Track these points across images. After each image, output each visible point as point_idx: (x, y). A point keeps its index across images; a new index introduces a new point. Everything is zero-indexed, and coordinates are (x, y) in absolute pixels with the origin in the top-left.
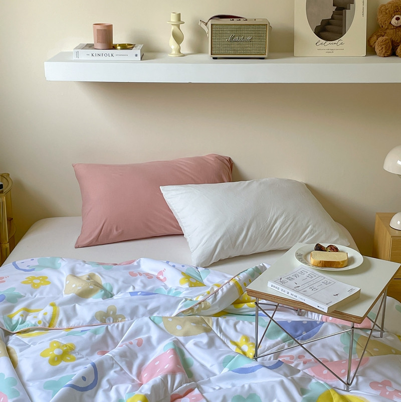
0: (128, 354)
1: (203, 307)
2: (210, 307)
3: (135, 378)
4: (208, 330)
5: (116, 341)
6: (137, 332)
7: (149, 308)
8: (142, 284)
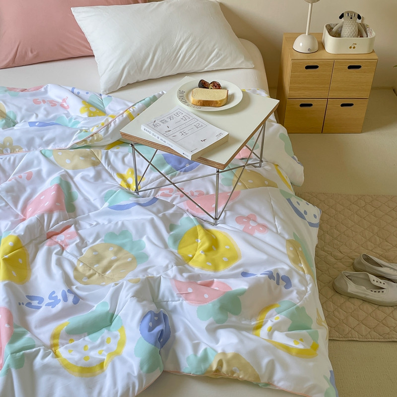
0: (16, 189)
1: (95, 138)
2: (102, 140)
3: (20, 213)
4: (96, 164)
5: (7, 174)
6: (28, 165)
7: (45, 139)
8: (45, 113)
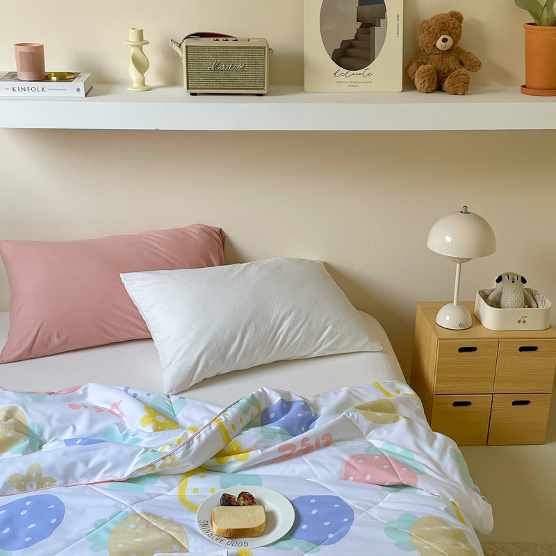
1: (169, 462)
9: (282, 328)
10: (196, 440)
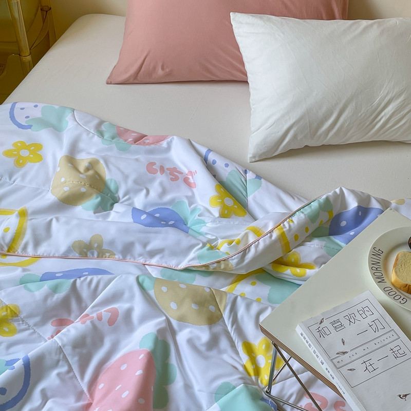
0: (89, 341)
1: (223, 266)
3: (85, 390)
4: (214, 319)
5: (83, 305)
7: (149, 248)
8: (160, 190)
9: (386, 111)
10: (253, 249)
